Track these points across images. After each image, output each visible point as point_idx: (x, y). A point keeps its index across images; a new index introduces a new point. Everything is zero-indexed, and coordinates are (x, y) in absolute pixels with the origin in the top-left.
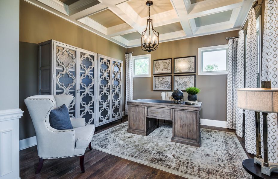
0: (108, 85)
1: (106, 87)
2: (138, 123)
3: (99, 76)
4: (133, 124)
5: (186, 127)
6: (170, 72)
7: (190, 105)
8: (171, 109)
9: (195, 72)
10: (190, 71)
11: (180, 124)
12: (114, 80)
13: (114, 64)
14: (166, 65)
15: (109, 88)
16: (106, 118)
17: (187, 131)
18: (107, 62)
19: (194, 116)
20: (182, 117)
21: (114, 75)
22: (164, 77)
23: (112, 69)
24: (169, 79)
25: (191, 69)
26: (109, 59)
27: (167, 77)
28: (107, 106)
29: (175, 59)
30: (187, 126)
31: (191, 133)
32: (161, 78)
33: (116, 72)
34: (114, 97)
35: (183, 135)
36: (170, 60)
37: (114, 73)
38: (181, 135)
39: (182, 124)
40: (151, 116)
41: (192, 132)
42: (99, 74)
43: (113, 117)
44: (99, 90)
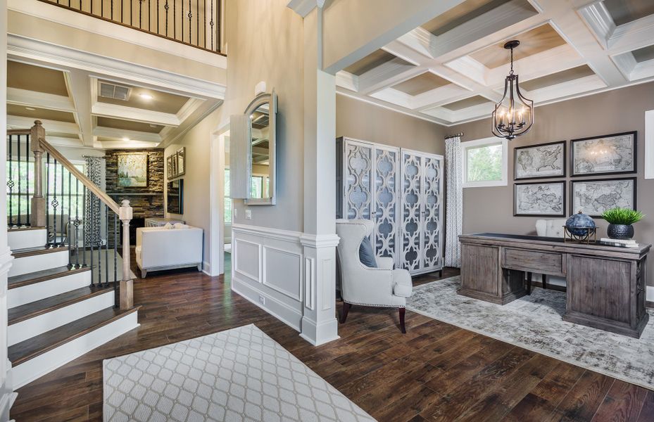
0: (418, 203)
1: (415, 208)
2: (482, 278)
3: (403, 189)
4: (472, 280)
5: (602, 294)
6: (560, 172)
7: (615, 246)
8: (563, 255)
9: (635, 171)
10: (620, 170)
11: (587, 287)
12: (427, 195)
13: (428, 164)
14: (550, 158)
15: (418, 210)
16: (414, 265)
17: (603, 302)
18: (415, 161)
19: (624, 271)
20: (591, 271)
21: (427, 185)
22: (543, 186)
23: (425, 174)
24: (557, 190)
25: (623, 163)
26: (419, 155)
27: (551, 186)
28: (416, 244)
29: (575, 143)
30: (603, 291)
31: (614, 307)
32: (534, 188)
33: (431, 179)
34: (428, 228)
35: (593, 309)
36: (561, 146)
37: (428, 180)
38: (590, 309)
39: (590, 287)
40: (513, 265)
41: (617, 304)
42: (404, 184)
43: (426, 265)
44: (403, 213)
